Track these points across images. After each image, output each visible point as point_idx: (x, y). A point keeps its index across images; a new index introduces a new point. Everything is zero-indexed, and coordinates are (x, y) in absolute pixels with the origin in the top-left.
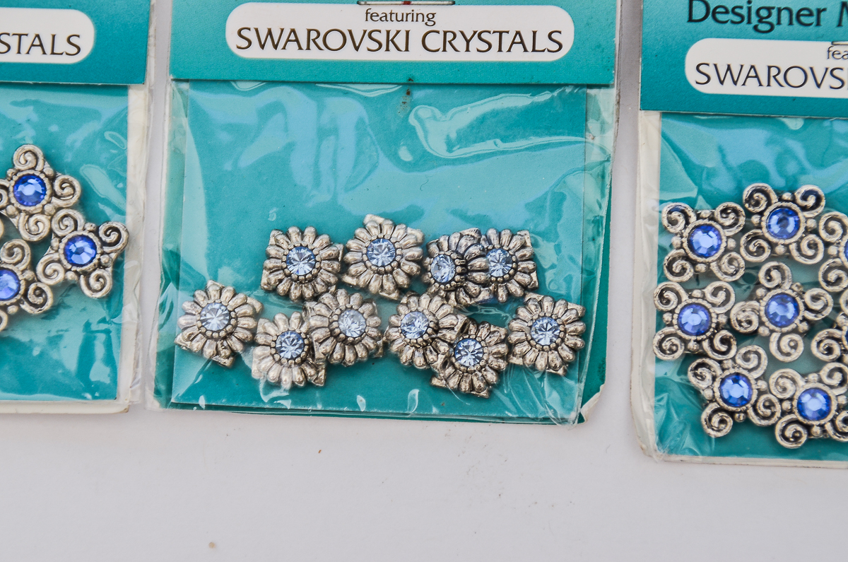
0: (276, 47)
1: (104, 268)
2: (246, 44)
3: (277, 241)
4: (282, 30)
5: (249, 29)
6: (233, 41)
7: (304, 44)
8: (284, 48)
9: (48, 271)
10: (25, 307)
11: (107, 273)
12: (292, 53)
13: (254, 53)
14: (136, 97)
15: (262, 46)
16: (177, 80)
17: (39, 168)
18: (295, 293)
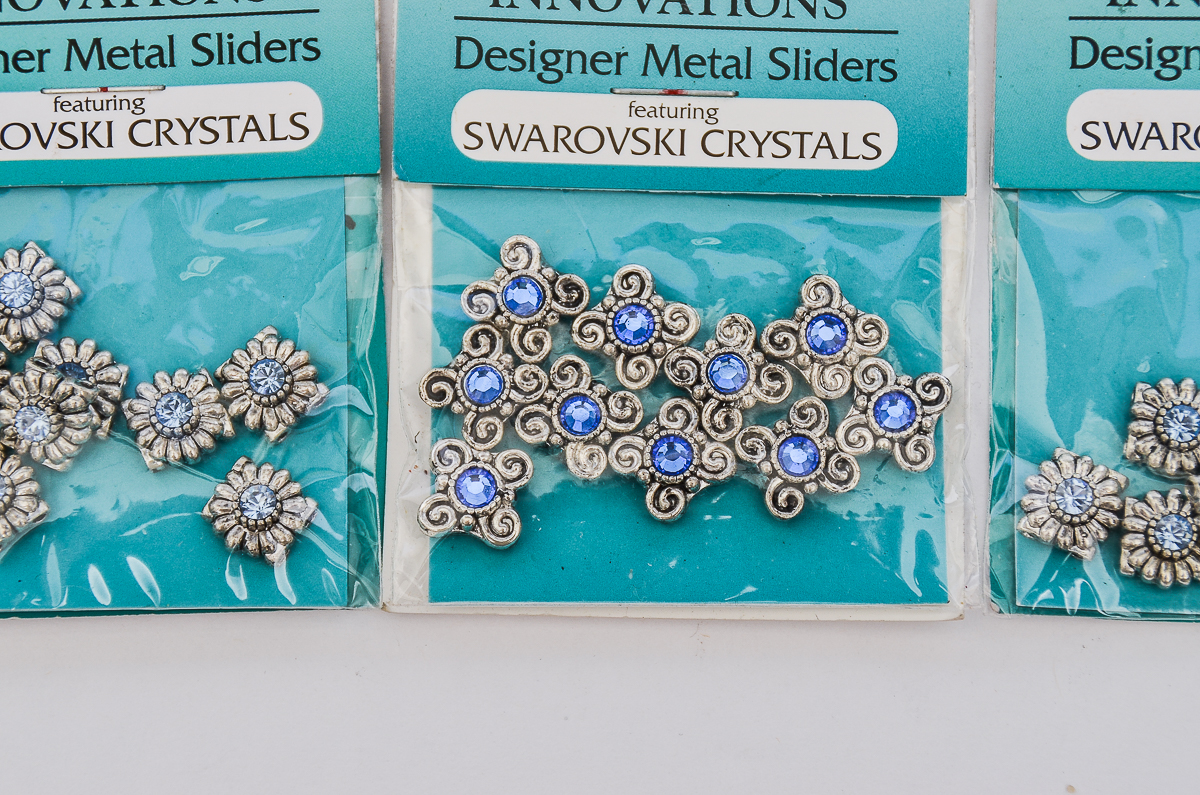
0: (1132, 146)
1: (926, 433)
2: (1093, 142)
3: (1144, 397)
4: (1140, 124)
5: (1097, 123)
6: (1076, 139)
7: (1169, 142)
8: (1143, 148)
9: (853, 437)
10: (827, 484)
11: (929, 440)
12: (1153, 153)
13: (1104, 153)
14: (953, 213)
15: (1115, 146)
16: (1003, 190)
17: (836, 304)
18: (1172, 466)
